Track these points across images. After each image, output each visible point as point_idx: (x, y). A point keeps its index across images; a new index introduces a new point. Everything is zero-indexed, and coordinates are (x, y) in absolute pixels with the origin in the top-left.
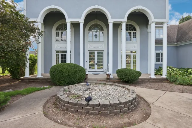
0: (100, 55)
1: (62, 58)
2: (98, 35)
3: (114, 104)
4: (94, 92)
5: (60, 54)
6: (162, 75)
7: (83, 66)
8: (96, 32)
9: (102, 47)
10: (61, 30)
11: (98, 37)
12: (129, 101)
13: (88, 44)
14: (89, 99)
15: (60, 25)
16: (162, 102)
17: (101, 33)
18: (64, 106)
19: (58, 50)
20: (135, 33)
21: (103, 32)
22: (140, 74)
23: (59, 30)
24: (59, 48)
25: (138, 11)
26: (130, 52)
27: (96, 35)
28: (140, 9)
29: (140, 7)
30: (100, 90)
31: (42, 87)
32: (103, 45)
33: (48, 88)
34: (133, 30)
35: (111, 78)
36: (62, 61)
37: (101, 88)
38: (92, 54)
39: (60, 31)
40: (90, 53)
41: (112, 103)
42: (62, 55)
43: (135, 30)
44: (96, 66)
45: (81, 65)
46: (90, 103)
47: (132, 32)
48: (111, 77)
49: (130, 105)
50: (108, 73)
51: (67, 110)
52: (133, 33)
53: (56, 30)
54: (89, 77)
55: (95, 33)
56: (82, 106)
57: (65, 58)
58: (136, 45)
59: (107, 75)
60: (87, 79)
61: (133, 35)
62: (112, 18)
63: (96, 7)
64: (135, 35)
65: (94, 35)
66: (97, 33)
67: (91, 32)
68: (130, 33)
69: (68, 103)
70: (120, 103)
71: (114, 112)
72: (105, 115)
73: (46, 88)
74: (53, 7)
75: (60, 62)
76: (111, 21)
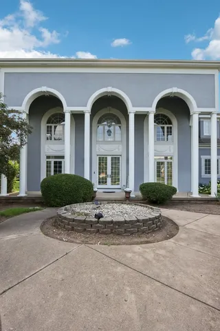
0: (115, 163)
1: (55, 167)
2: (112, 131)
3: (130, 221)
4: (106, 211)
5: (53, 161)
6: (210, 194)
7: (89, 179)
8: (110, 126)
9: (117, 149)
10: (55, 123)
11: (112, 134)
12: (150, 219)
13: (97, 145)
14: (99, 216)
15: (53, 116)
16: (196, 225)
17: (117, 127)
18: (69, 224)
19: (49, 154)
20: (171, 127)
21: (120, 127)
22: (174, 190)
23: (52, 123)
24: (51, 151)
25: (172, 96)
26: (163, 157)
27: (109, 132)
28: (175, 93)
29: (175, 90)
30: (114, 209)
31: (31, 208)
32: (121, 147)
33: (40, 210)
34: (166, 124)
35: (133, 198)
36: (55, 171)
37: (115, 207)
38: (102, 160)
39: (53, 125)
40: (99, 160)
41: (128, 219)
42: (55, 163)
43: (170, 123)
44: (109, 180)
45: (87, 177)
46: (101, 219)
47: (166, 126)
48: (132, 195)
49: (150, 224)
50: (128, 190)
51: (73, 229)
52: (168, 128)
53: (47, 123)
54: (98, 196)
55: (107, 128)
56: (91, 224)
57: (60, 167)
58: (172, 146)
59: (126, 192)
60: (96, 199)
61: (168, 132)
62: (133, 106)
63: (110, 89)
64: (171, 132)
65: (106, 131)
66: (112, 128)
67: (101, 127)
68: (163, 128)
69: (74, 220)
70: (138, 221)
71: (129, 231)
72: (119, 234)
73: (37, 210)
74: (44, 89)
75: (52, 173)
76: (132, 110)
